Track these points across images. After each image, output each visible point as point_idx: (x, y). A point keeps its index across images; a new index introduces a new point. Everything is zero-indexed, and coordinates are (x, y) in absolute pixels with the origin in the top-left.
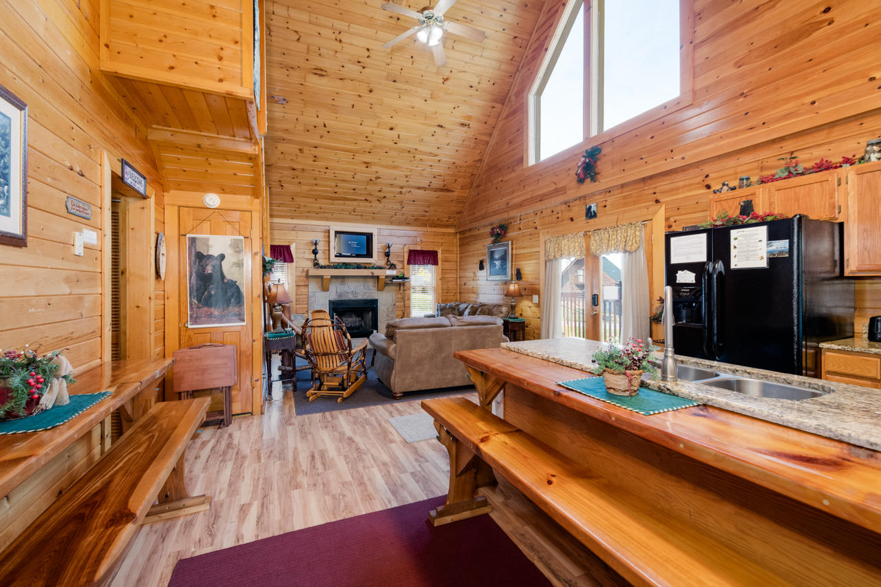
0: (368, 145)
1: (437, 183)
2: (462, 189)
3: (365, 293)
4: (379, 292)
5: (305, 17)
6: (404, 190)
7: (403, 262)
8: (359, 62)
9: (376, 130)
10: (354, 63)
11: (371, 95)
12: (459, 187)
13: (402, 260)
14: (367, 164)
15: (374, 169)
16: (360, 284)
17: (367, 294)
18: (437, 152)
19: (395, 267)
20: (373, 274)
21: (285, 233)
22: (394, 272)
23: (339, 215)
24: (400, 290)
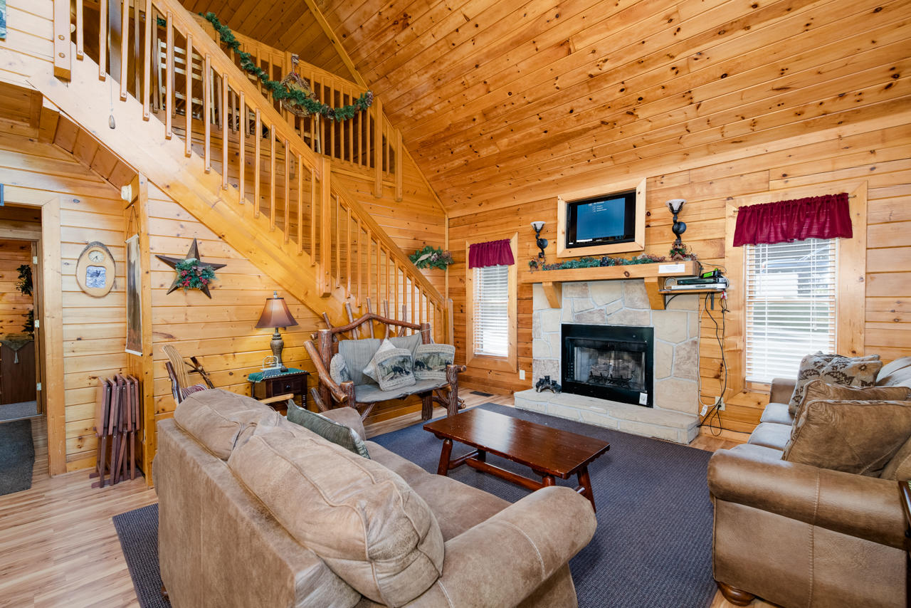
4: (656, 313)
7: (721, 241)
13: (718, 236)
14: (566, 46)
15: (582, 47)
16: (615, 297)
17: (628, 317)
19: (684, 256)
20: (628, 274)
21: (507, 223)
22: (681, 268)
23: (573, 172)
24: (712, 308)
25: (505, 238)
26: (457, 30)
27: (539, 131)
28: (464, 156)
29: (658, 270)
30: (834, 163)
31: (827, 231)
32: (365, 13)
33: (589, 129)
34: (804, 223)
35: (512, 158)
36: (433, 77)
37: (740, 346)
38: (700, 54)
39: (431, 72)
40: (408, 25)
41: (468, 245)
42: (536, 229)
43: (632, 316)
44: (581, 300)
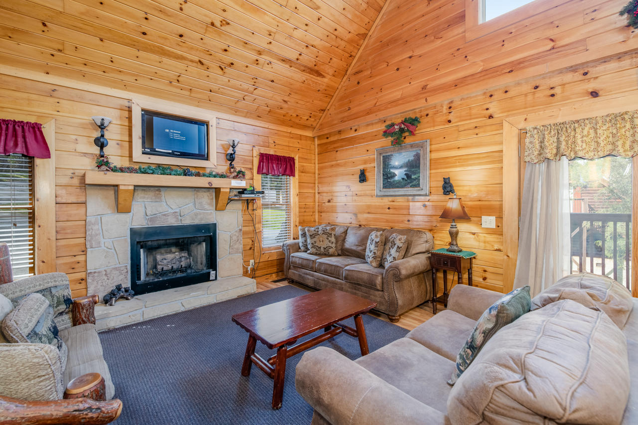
1: (308, 58)
2: (334, 76)
3: (196, 215)
4: (218, 213)
6: (263, 59)
7: (251, 169)
12: (331, 71)
13: (250, 166)
16: (187, 201)
17: (199, 217)
20: (211, 184)
24: (248, 209)
25: (32, 120)
29: (231, 183)
33: (186, 59)
37: (261, 229)
38: (270, 62)
42: (102, 124)
43: (202, 216)
44: (154, 204)
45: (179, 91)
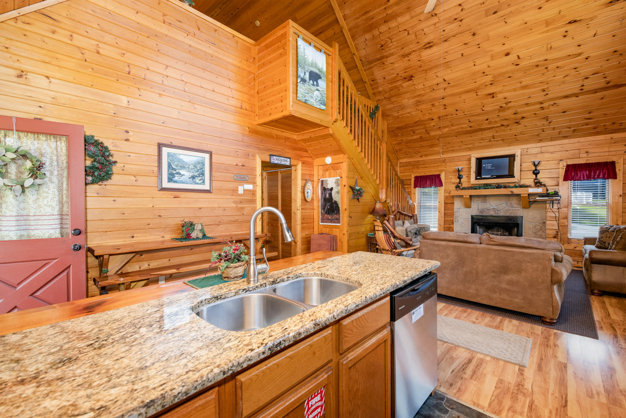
0: (488, 79)
1: (593, 84)
3: (508, 210)
4: (524, 210)
5: (407, 17)
6: (545, 105)
7: (556, 179)
8: (456, 19)
9: (492, 63)
10: (452, 23)
11: (476, 37)
13: (555, 177)
14: (492, 95)
15: (500, 96)
16: (502, 202)
17: (509, 211)
18: (580, 50)
19: (541, 185)
20: (512, 192)
21: (438, 166)
22: (540, 190)
23: (480, 144)
24: (553, 207)
25: (437, 173)
26: (438, 84)
27: (467, 126)
28: (420, 134)
29: (528, 191)
30: (609, 148)
31: (606, 176)
32: (390, 73)
33: (494, 127)
34: (596, 172)
35: (448, 137)
36: (417, 101)
37: (566, 224)
38: (555, 103)
39: (417, 99)
40: (412, 80)
41: (413, 176)
42: (458, 170)
43: (511, 211)
44: (482, 204)
45: (496, 142)
